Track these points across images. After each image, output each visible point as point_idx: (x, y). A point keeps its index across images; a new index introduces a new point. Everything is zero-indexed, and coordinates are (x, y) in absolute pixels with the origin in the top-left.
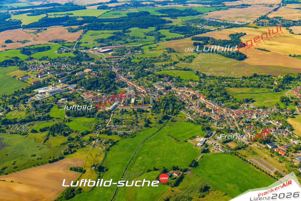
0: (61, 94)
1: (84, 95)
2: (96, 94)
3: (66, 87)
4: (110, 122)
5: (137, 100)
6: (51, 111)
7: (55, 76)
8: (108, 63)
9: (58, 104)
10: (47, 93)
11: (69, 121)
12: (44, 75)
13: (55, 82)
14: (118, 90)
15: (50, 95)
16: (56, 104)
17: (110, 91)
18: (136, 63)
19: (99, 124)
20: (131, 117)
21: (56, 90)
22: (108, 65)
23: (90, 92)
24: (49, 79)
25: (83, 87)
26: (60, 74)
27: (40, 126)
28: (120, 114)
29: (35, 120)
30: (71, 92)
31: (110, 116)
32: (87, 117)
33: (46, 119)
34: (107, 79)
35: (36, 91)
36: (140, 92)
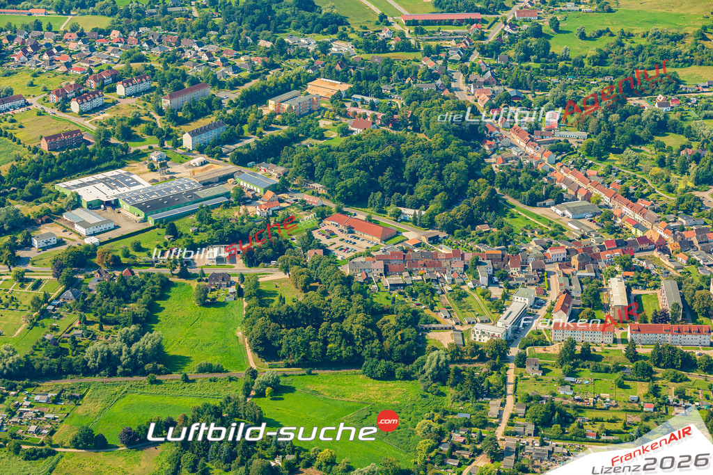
0: (205, 218)
1: (332, 234)
2: (398, 233)
3: (223, 179)
4: (512, 416)
5: (636, 286)
6: (161, 315)
7: (160, 112)
8: (428, 52)
9: (195, 276)
10: (125, 207)
11: (279, 390)
12: (98, 101)
13: (162, 145)
14: (512, 216)
15: (145, 220)
16: (184, 274)
17: (472, 220)
18: (582, 64)
19: (453, 428)
20: (623, 396)
21: (174, 192)
22: (429, 63)
23: (363, 217)
24: (125, 123)
25: (316, 185)
26: (185, 99)
27: (117, 409)
28: (557, 373)
29: (87, 372)
30: (254, 210)
31: (505, 380)
32: (373, 376)
33: (148, 366)
34: (449, 151)
35: (68, 193)
36: (643, 240)
